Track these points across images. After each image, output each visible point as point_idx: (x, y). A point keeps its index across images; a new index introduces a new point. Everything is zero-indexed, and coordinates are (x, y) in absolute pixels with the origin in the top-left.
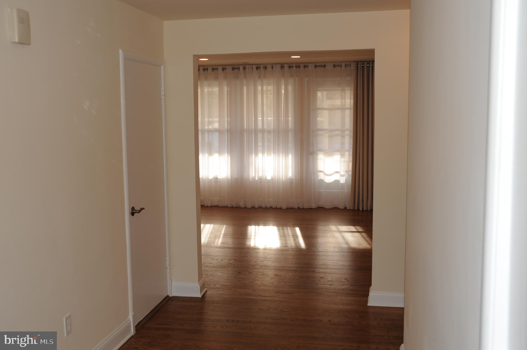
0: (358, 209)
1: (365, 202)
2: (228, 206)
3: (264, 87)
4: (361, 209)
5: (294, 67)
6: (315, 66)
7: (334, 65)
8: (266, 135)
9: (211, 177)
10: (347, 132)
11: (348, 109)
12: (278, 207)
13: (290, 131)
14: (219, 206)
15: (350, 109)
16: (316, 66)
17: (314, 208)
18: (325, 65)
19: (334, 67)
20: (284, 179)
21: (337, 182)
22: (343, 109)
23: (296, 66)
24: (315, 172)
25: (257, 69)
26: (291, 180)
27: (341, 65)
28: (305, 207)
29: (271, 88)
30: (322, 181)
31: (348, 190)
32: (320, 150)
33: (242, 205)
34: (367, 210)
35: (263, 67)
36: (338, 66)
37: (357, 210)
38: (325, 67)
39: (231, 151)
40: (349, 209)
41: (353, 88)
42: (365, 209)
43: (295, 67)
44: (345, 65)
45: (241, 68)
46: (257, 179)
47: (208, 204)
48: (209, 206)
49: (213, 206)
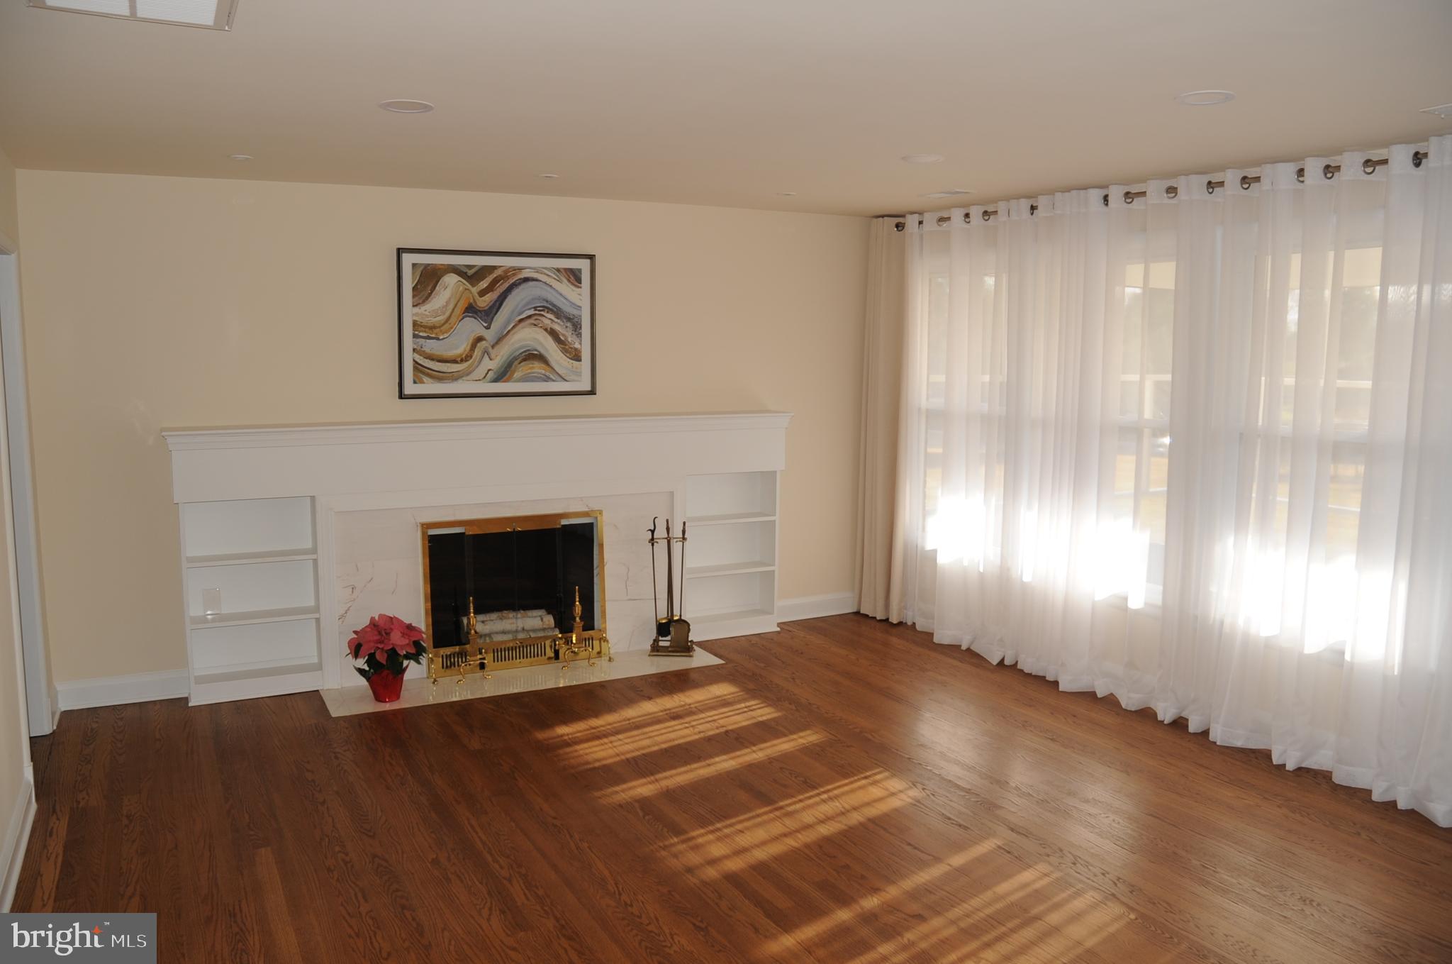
2: (1370, 793)
47: (1288, 755)
48: (1290, 766)
49: (1308, 770)
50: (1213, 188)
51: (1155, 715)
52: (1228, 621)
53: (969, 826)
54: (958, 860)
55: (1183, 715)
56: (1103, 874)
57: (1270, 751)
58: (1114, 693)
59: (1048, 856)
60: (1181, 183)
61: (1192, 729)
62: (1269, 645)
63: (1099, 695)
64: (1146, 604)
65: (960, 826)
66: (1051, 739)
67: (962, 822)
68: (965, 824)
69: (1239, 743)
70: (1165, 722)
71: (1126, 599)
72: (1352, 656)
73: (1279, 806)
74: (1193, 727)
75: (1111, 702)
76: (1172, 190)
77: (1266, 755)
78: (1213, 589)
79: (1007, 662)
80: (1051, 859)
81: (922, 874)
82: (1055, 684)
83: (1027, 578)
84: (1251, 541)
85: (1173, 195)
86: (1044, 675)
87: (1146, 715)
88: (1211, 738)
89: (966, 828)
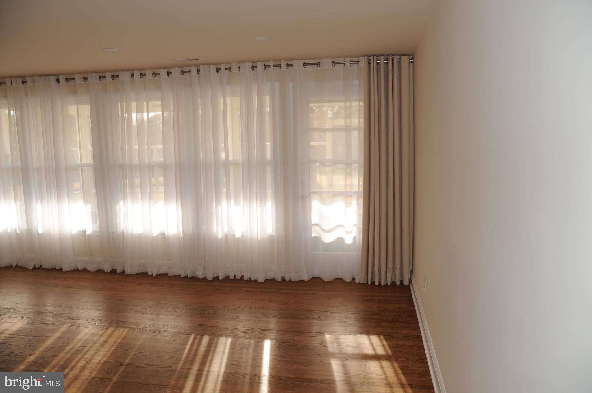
0: (373, 283)
1: (383, 273)
2: (180, 275)
3: (227, 98)
4: (377, 284)
5: (272, 66)
6: (304, 63)
7: (333, 62)
8: (231, 170)
9: (155, 233)
10: (356, 165)
11: (355, 129)
12: (253, 279)
13: (269, 163)
14: (169, 274)
15: (359, 129)
16: (305, 65)
17: (307, 280)
18: (319, 63)
19: (334, 65)
20: (259, 237)
21: (340, 241)
22: (347, 129)
23: (274, 65)
24: (307, 226)
25: (217, 72)
26: (271, 237)
27: (344, 61)
28: (293, 280)
29: (237, 100)
30: (317, 239)
31: (357, 254)
32: (315, 193)
33: (200, 275)
34: (386, 285)
35: (226, 69)
36: (339, 63)
37: (371, 284)
38: (320, 65)
39: (181, 197)
40: (358, 282)
41: (362, 97)
42: (383, 283)
43: (274, 67)
44: (350, 62)
45: (194, 69)
46: (220, 237)
47: (153, 271)
48: (154, 274)
49: (160, 274)
50: (101, 79)
51: (104, 271)
52: (125, 231)
53: (55, 323)
54: (57, 334)
55: (113, 269)
56: (112, 321)
57: (147, 272)
58: (85, 267)
59: (90, 322)
60: (89, 76)
61: (118, 272)
62: (140, 236)
63: (80, 269)
64: (93, 232)
65: (51, 324)
66: (70, 288)
67: (52, 323)
68: (53, 323)
69: (136, 272)
70: (108, 272)
71: (85, 231)
72: (168, 234)
73: (156, 287)
74: (119, 271)
75: (85, 271)
76: (85, 79)
77: (146, 273)
78: (118, 221)
79: (37, 267)
80: (92, 323)
81: (45, 343)
82: (61, 270)
83: (40, 231)
84: (129, 202)
85: (85, 80)
86: (55, 268)
87: (100, 271)
88: (126, 273)
89: (54, 324)
